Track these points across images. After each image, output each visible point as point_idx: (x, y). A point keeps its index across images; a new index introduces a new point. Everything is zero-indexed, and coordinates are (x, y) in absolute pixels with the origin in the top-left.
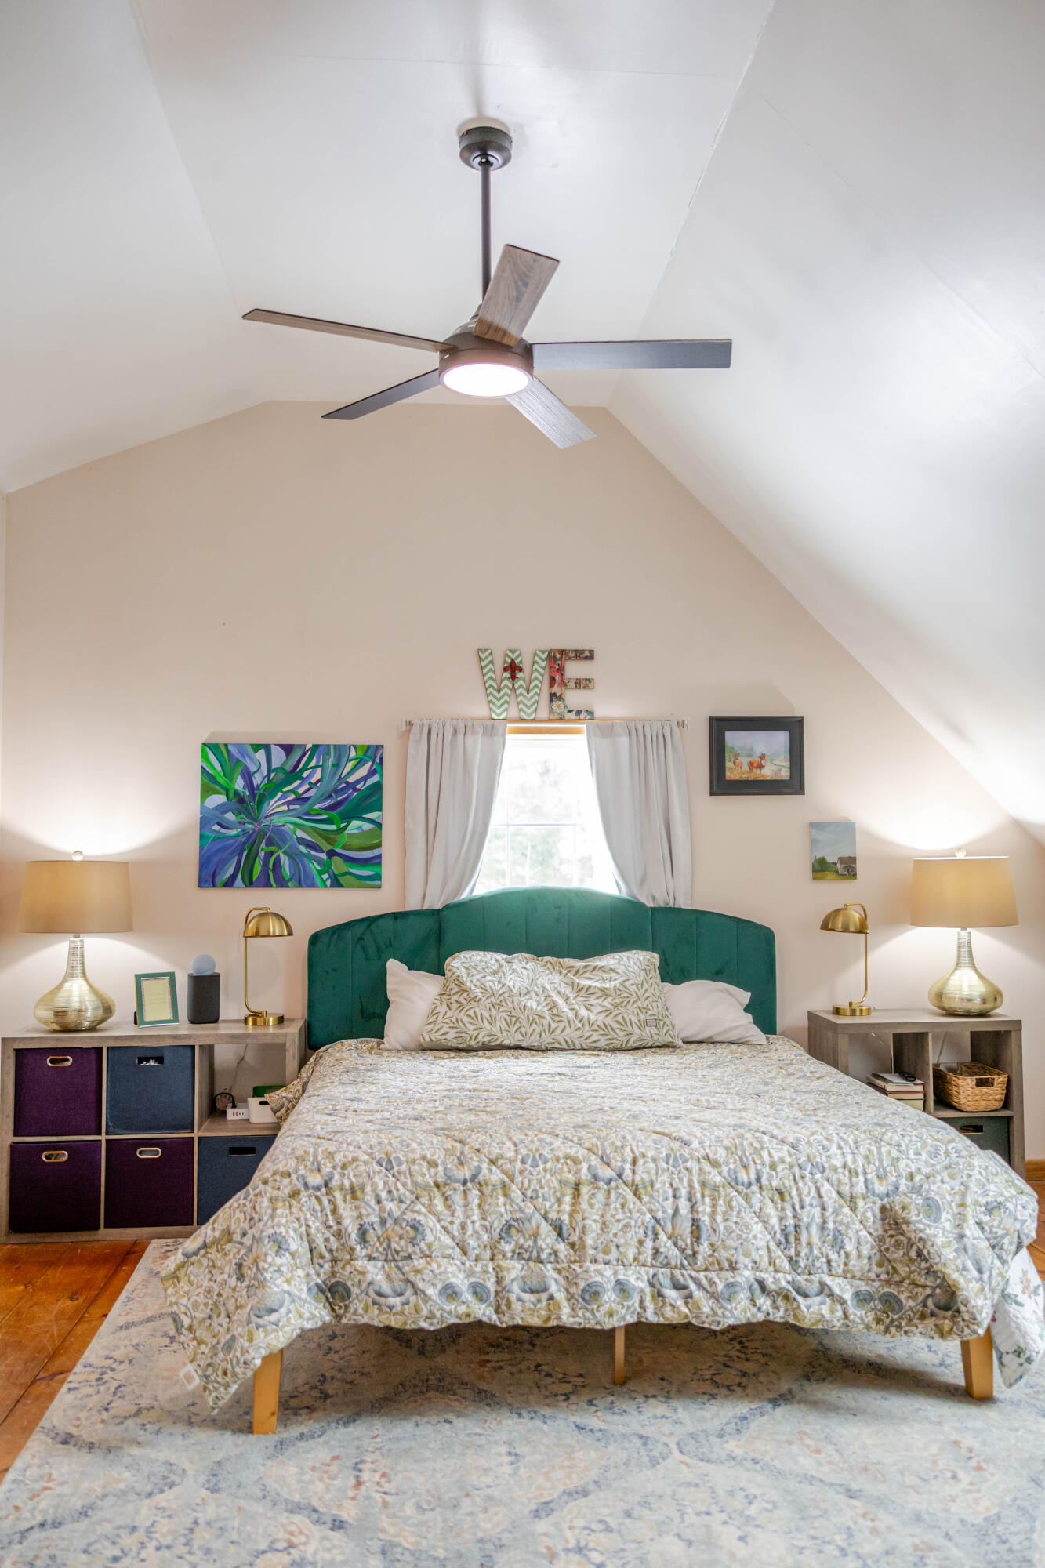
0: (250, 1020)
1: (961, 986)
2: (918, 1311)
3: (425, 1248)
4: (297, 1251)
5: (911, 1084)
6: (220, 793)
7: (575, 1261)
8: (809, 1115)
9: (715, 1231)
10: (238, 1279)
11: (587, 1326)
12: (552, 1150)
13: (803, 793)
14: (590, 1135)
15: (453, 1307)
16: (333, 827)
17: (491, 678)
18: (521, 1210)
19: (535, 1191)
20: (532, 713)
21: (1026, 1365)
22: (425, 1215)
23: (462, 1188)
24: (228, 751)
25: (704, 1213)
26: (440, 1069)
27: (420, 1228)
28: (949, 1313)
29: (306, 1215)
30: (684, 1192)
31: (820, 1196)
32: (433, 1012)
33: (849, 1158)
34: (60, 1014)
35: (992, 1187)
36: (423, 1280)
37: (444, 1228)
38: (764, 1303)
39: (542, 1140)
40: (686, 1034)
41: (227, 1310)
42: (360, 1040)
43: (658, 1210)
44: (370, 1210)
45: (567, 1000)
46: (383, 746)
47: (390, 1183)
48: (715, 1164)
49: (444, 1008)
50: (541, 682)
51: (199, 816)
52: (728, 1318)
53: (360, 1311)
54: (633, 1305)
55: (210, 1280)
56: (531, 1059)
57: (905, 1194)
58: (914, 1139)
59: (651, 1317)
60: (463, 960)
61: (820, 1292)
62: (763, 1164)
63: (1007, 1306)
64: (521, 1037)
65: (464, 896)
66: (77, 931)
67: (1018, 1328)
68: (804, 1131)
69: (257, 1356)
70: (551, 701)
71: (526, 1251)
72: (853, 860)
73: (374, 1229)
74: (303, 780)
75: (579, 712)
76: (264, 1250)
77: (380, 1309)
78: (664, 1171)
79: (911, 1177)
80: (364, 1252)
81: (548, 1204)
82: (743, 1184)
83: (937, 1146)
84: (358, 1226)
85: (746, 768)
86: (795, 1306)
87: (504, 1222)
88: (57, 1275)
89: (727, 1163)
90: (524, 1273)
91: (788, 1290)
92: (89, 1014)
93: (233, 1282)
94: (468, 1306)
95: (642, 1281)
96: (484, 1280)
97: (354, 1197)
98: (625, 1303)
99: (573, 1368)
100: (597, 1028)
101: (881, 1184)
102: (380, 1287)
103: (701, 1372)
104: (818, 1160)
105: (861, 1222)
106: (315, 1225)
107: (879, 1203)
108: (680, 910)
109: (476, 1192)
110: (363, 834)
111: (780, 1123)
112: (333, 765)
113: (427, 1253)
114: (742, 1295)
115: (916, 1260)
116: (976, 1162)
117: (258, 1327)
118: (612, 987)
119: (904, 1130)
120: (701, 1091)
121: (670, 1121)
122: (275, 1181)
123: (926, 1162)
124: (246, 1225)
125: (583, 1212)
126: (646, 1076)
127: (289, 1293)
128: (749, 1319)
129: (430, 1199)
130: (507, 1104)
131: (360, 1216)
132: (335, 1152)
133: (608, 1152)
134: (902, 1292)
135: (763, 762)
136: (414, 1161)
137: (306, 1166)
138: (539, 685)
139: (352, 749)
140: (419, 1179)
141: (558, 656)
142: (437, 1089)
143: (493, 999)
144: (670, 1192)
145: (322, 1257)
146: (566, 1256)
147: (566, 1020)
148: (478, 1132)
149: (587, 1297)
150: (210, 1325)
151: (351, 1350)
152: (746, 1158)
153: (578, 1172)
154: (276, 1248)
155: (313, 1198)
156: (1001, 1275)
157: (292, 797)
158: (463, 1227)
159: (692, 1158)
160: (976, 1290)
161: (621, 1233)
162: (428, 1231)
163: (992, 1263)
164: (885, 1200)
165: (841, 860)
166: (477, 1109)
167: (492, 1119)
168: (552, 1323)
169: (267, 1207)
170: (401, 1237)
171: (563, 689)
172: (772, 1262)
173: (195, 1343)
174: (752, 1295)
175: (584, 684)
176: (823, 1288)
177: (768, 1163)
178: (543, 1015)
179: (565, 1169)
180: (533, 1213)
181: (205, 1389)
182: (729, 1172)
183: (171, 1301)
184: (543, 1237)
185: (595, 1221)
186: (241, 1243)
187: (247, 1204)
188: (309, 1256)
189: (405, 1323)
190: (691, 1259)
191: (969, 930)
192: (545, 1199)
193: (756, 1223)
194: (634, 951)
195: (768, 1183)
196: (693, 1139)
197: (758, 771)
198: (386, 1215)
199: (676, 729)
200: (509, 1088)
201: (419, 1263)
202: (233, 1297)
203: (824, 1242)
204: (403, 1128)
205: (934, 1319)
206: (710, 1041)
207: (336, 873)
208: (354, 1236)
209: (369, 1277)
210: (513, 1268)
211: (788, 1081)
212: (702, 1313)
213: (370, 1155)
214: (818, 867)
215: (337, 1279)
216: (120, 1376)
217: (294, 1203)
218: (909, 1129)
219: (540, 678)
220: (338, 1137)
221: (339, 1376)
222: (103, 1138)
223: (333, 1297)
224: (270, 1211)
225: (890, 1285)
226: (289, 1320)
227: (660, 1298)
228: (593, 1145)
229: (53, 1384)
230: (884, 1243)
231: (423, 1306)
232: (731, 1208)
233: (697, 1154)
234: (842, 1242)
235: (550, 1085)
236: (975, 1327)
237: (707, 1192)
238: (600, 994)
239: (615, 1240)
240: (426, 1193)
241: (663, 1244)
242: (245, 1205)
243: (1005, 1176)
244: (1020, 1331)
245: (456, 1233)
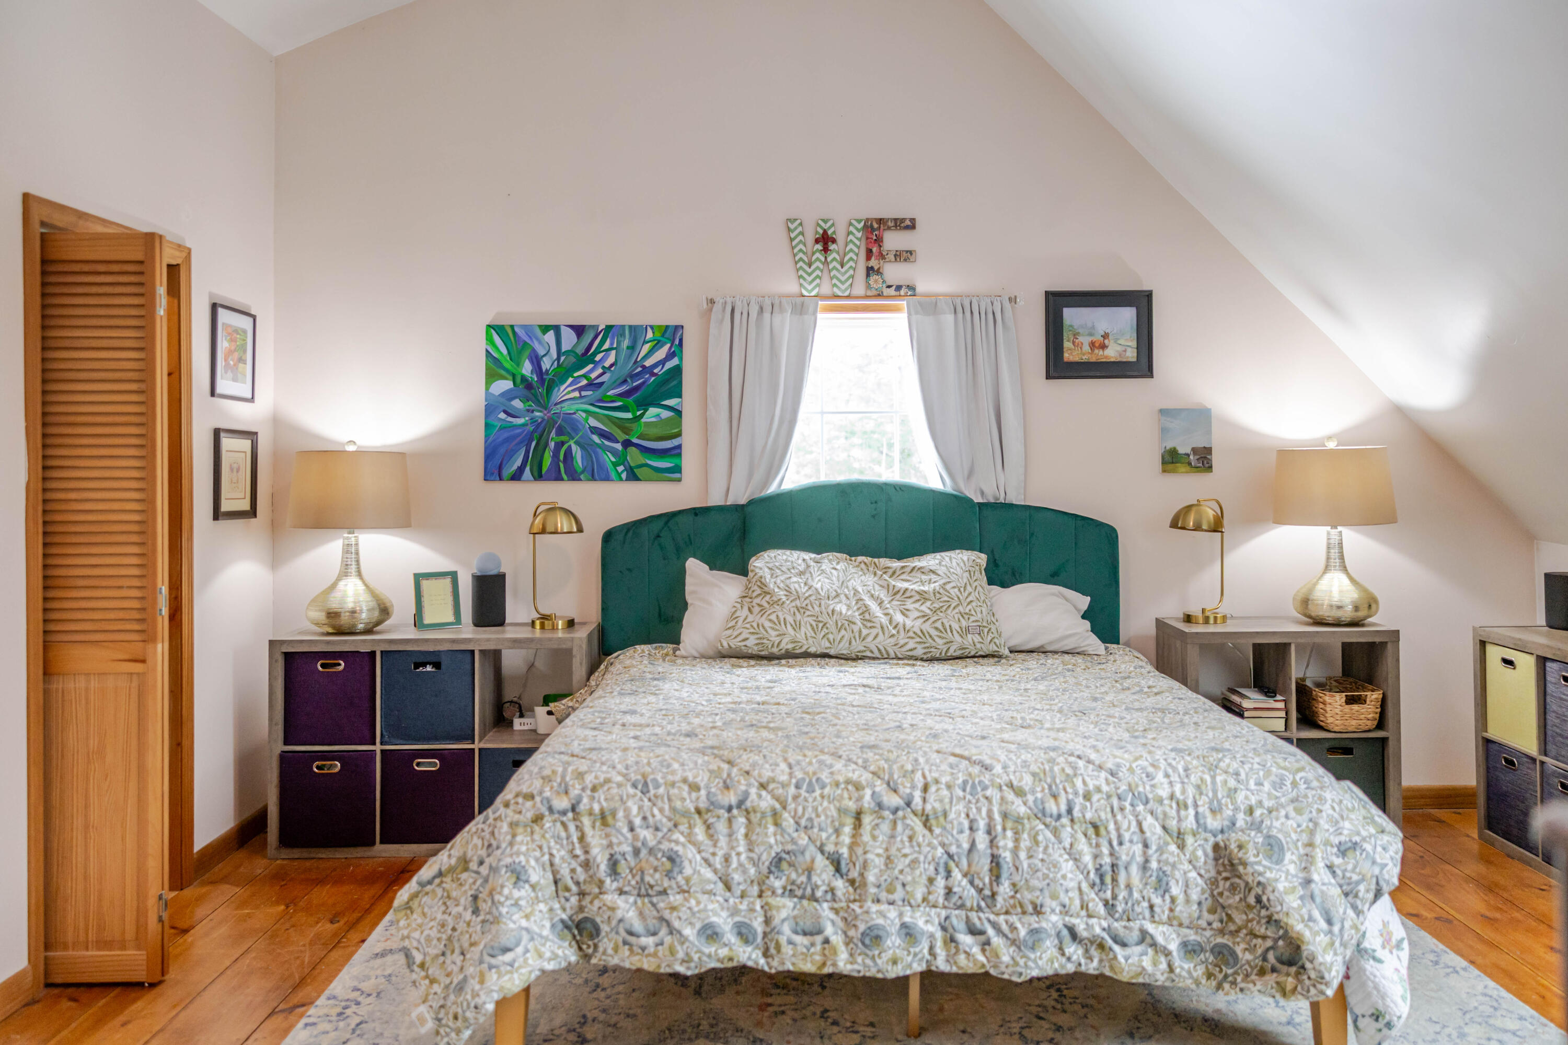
0: (538, 623)
1: (1331, 592)
2: (1256, 966)
3: (683, 882)
4: (538, 883)
5: (1271, 700)
6: (506, 379)
7: (855, 901)
8: (1136, 737)
9: (1017, 869)
10: (473, 912)
11: (868, 974)
12: (832, 773)
13: (1151, 376)
14: (877, 757)
15: (713, 949)
16: (629, 415)
17: (801, 250)
18: (793, 841)
19: (810, 820)
20: (846, 289)
21: (1385, 1031)
22: (684, 845)
23: (726, 815)
24: (515, 333)
25: (1005, 848)
26: (734, 679)
27: (678, 860)
28: (1293, 969)
29: (549, 842)
30: (982, 824)
31: (1142, 831)
32: (733, 616)
33: (1178, 788)
34: (332, 615)
35: (1347, 824)
36: (680, 918)
37: (706, 860)
38: (1075, 952)
39: (821, 762)
40: (1013, 643)
41: (461, 947)
42: (654, 645)
43: (951, 844)
44: (622, 839)
45: (881, 604)
46: (682, 327)
47: (645, 808)
48: (1019, 792)
49: (745, 612)
50: (857, 255)
51: (484, 403)
52: (1031, 969)
53: (610, 951)
54: (921, 951)
55: (444, 913)
56: (838, 668)
57: (1242, 831)
58: (1256, 766)
59: (942, 964)
60: (767, 559)
61: (1142, 941)
62: (1076, 793)
63: (1362, 962)
64: (828, 645)
65: (772, 489)
66: (352, 527)
67: (1376, 987)
68: (1126, 756)
69: (488, 1000)
70: (868, 275)
71: (799, 888)
72: (1208, 450)
73: (626, 859)
74: (596, 364)
75: (899, 288)
76: (500, 882)
77: (631, 950)
78: (959, 799)
79: (1250, 811)
80: (615, 885)
81: (824, 835)
82: (1051, 816)
83: (1282, 775)
84: (608, 856)
85: (1086, 348)
86: (1111, 956)
87: (773, 854)
88: (323, 895)
89: (1033, 792)
90: (796, 912)
91: (1103, 938)
92: (364, 615)
93: (468, 915)
94: (731, 949)
95: (933, 924)
96: (750, 919)
97: (605, 823)
98: (912, 950)
99: (865, 1015)
100: (913, 635)
101: (1214, 819)
102: (631, 925)
103: (1009, 1025)
104: (1141, 789)
105: (1190, 862)
106: (560, 854)
107: (1212, 840)
108: (1011, 506)
109: (742, 820)
110: (661, 422)
111: (1100, 745)
112: (628, 348)
113: (685, 888)
114: (1048, 943)
115: (1254, 907)
116: (1328, 795)
117: (491, 967)
118: (931, 590)
119: (1244, 756)
120: (1019, 707)
121: (974, 742)
122: (517, 803)
123: (1269, 794)
124: (483, 853)
125: (865, 844)
126: (961, 689)
127: (527, 930)
128: (1056, 969)
129: (690, 827)
130: (795, 719)
131: (610, 845)
132: (586, 772)
133: (896, 777)
134: (1238, 943)
135: (1106, 342)
136: (673, 784)
137: (552, 788)
138: (855, 258)
139: (649, 330)
140: (678, 804)
141: (876, 226)
142: (723, 701)
143: (798, 603)
144: (966, 824)
145: (567, 889)
146: (844, 895)
147: (879, 626)
148: (751, 751)
149: (867, 941)
150: (444, 962)
151: (621, 988)
152: (1056, 785)
153: (860, 799)
154: (514, 880)
155: (558, 824)
156: (1355, 927)
157: (584, 382)
158: (727, 859)
159: (993, 785)
160: (1324, 945)
161: (907, 870)
162: (686, 863)
163: (1345, 913)
164: (1220, 837)
165: (1194, 450)
166: (759, 724)
167: (772, 736)
168: (828, 970)
169: (507, 833)
170: (656, 870)
171: (882, 262)
172: (1084, 906)
173: (427, 982)
174: (1061, 943)
175: (903, 256)
176: (1144, 936)
177: (1081, 792)
178: (853, 620)
179: (846, 795)
180: (807, 845)
181: (438, 1033)
182: (1035, 801)
183: (403, 935)
184: (818, 872)
185: (878, 855)
186: (477, 873)
187: (486, 828)
188: (554, 888)
189: (659, 966)
190: (989, 901)
191: (1340, 528)
192: (821, 830)
193: (1067, 861)
194: (957, 551)
195: (1080, 815)
196: (995, 763)
197: (1101, 352)
198: (639, 844)
199: (1007, 305)
200: (803, 701)
201: (675, 898)
202: (467, 932)
203: (1146, 884)
204: (669, 746)
205: (1275, 975)
206: (1041, 651)
207: (632, 465)
208: (603, 867)
209: (619, 914)
210: (784, 906)
211: (1122, 696)
212: (1001, 963)
213: (624, 776)
214: (1168, 458)
215: (585, 915)
216: (363, 1011)
217: (536, 828)
218: (1250, 755)
219: (856, 250)
220: (593, 755)
221: (602, 1017)
222: (378, 748)
223: (580, 934)
224: (509, 837)
225: (1224, 935)
226: (526, 960)
227: (953, 944)
228: (879, 768)
229: (292, 1018)
230: (1217, 887)
231: (679, 948)
232: (1037, 843)
233: (998, 780)
234: (1167, 884)
235: (850, 698)
236: (1323, 987)
237: (1009, 824)
238: (917, 597)
239: (901, 877)
240: (685, 821)
241: (957, 883)
242: (483, 830)
243: (1363, 812)
244: (1378, 991)
245: (718, 866)
